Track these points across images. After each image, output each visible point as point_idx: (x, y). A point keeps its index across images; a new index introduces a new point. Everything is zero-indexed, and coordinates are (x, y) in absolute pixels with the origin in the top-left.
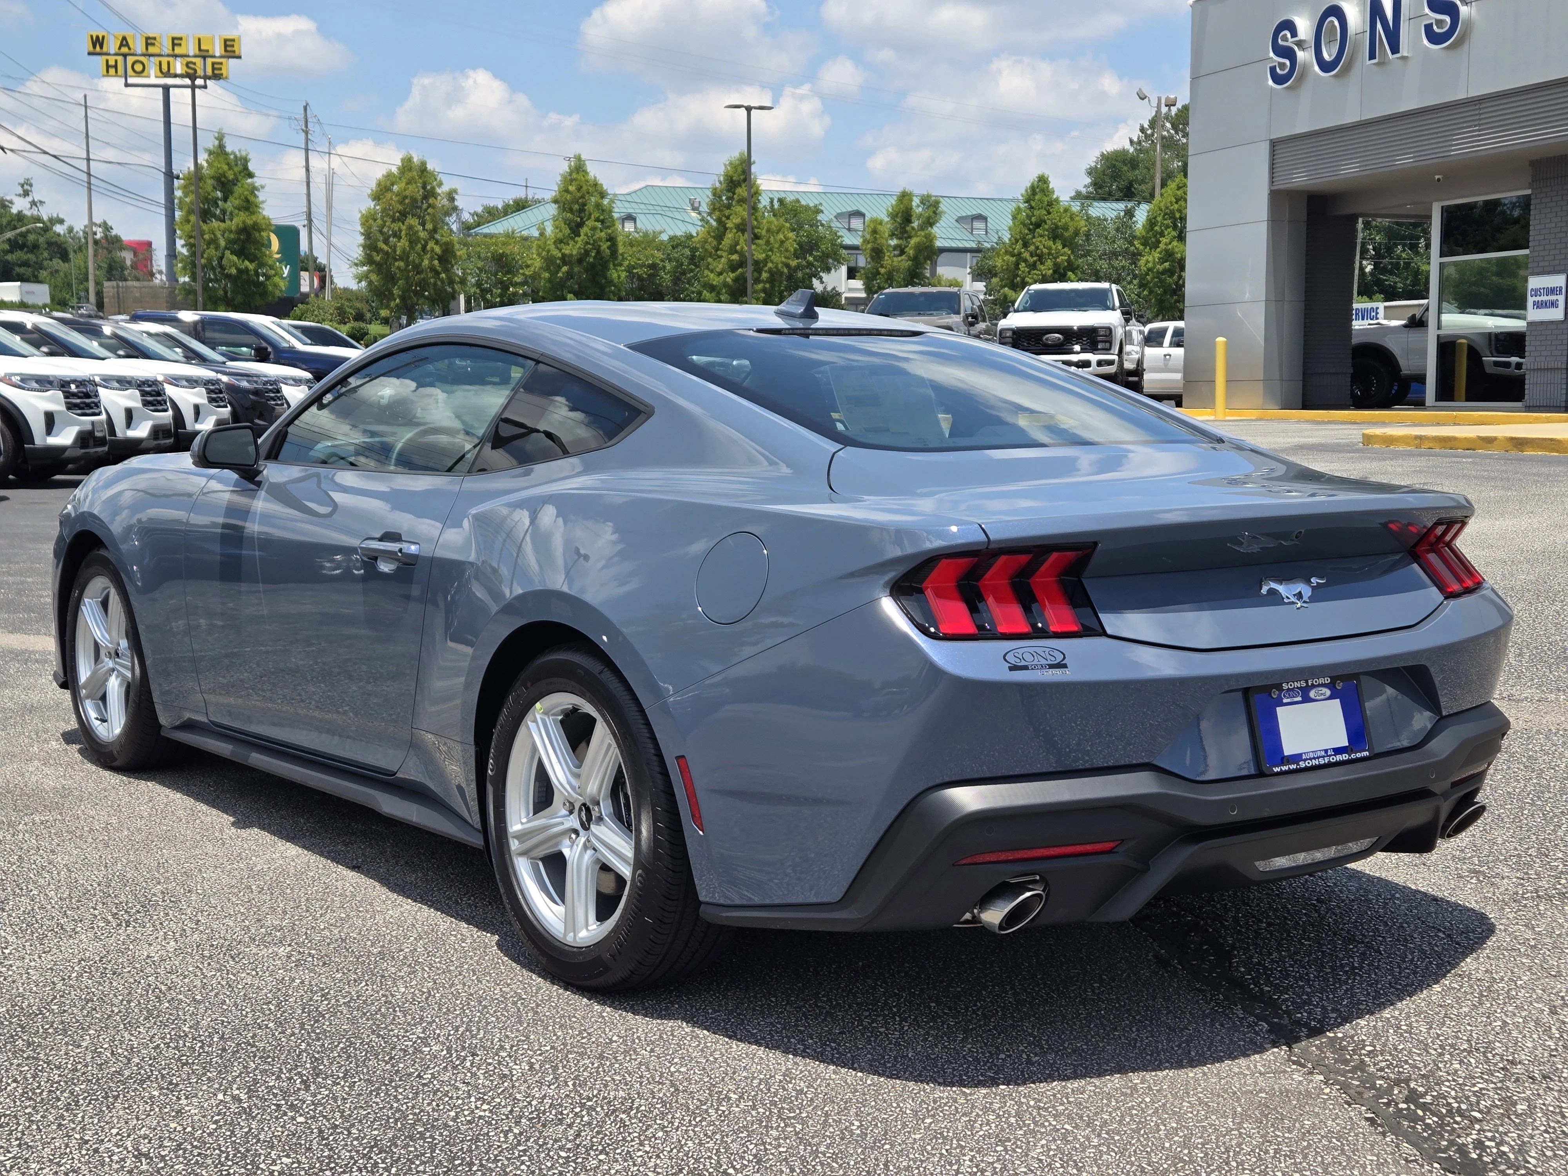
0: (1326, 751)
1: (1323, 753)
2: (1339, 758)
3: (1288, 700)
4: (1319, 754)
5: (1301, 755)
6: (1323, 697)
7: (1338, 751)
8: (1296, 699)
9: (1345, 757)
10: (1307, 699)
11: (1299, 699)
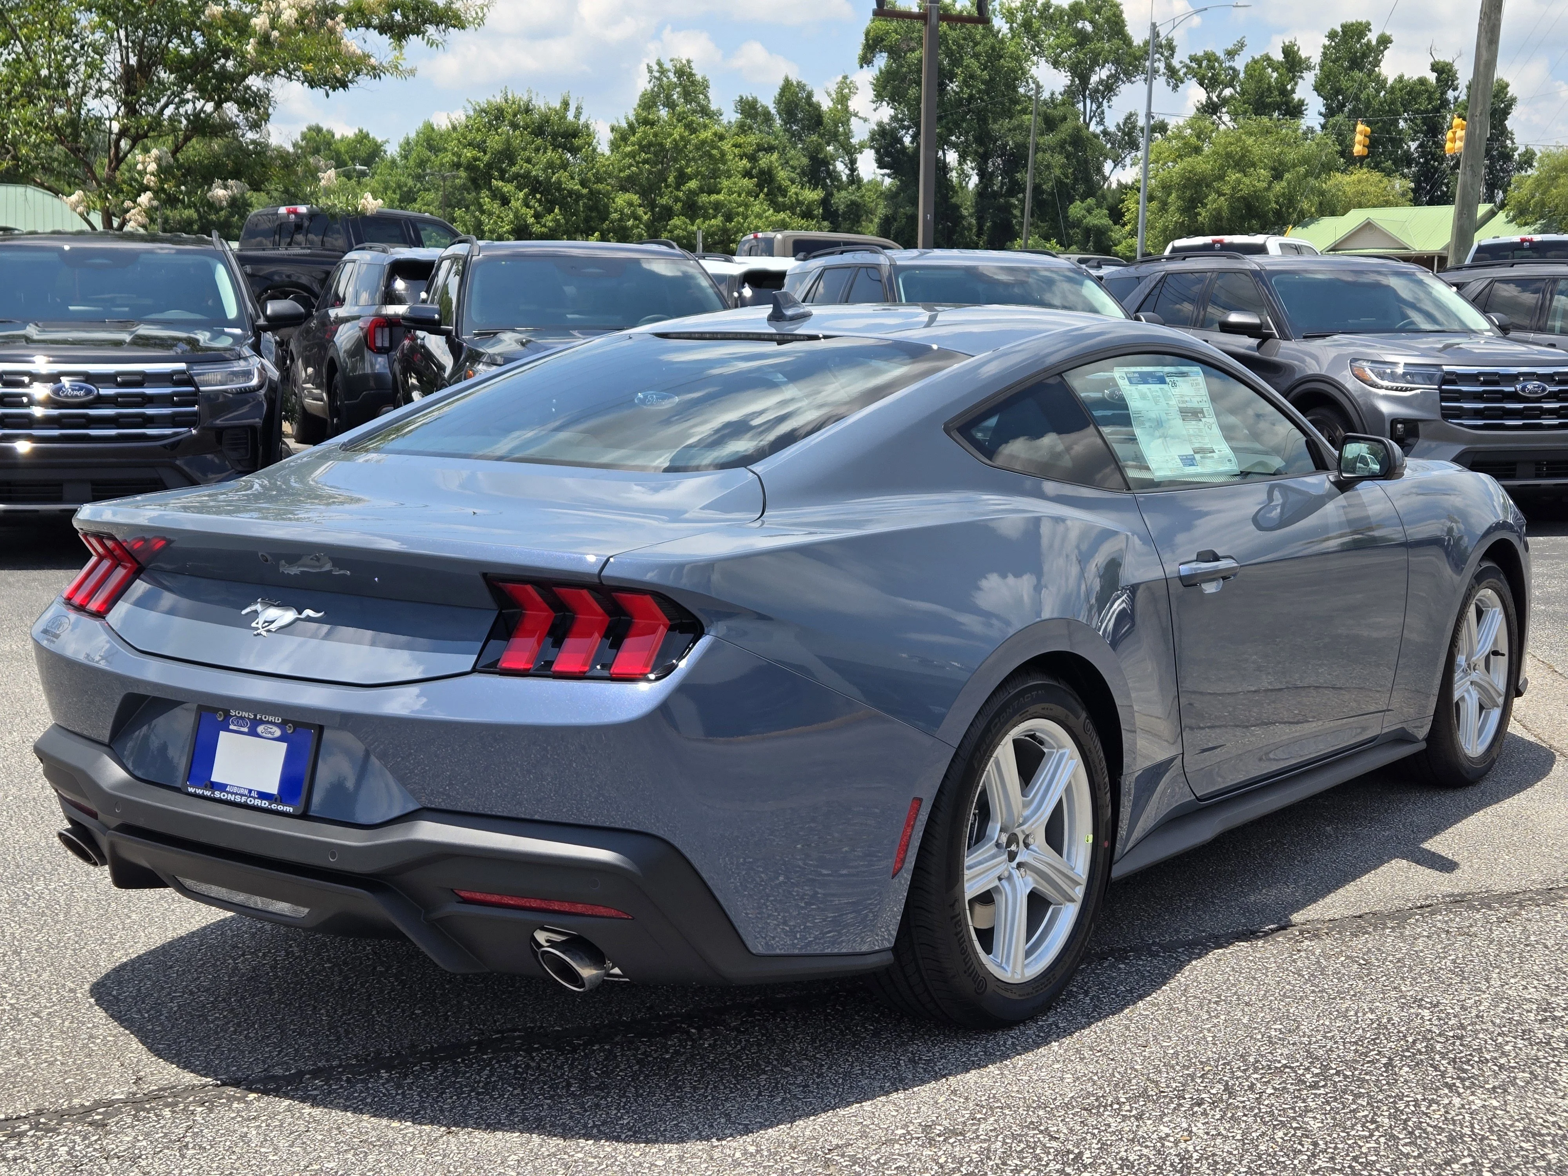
0: (250, 791)
1: (246, 792)
2: (258, 802)
3: (235, 728)
4: (242, 791)
5: (226, 785)
6: (270, 736)
7: (262, 796)
8: (242, 729)
9: (265, 804)
10: (253, 733)
11: (246, 730)
